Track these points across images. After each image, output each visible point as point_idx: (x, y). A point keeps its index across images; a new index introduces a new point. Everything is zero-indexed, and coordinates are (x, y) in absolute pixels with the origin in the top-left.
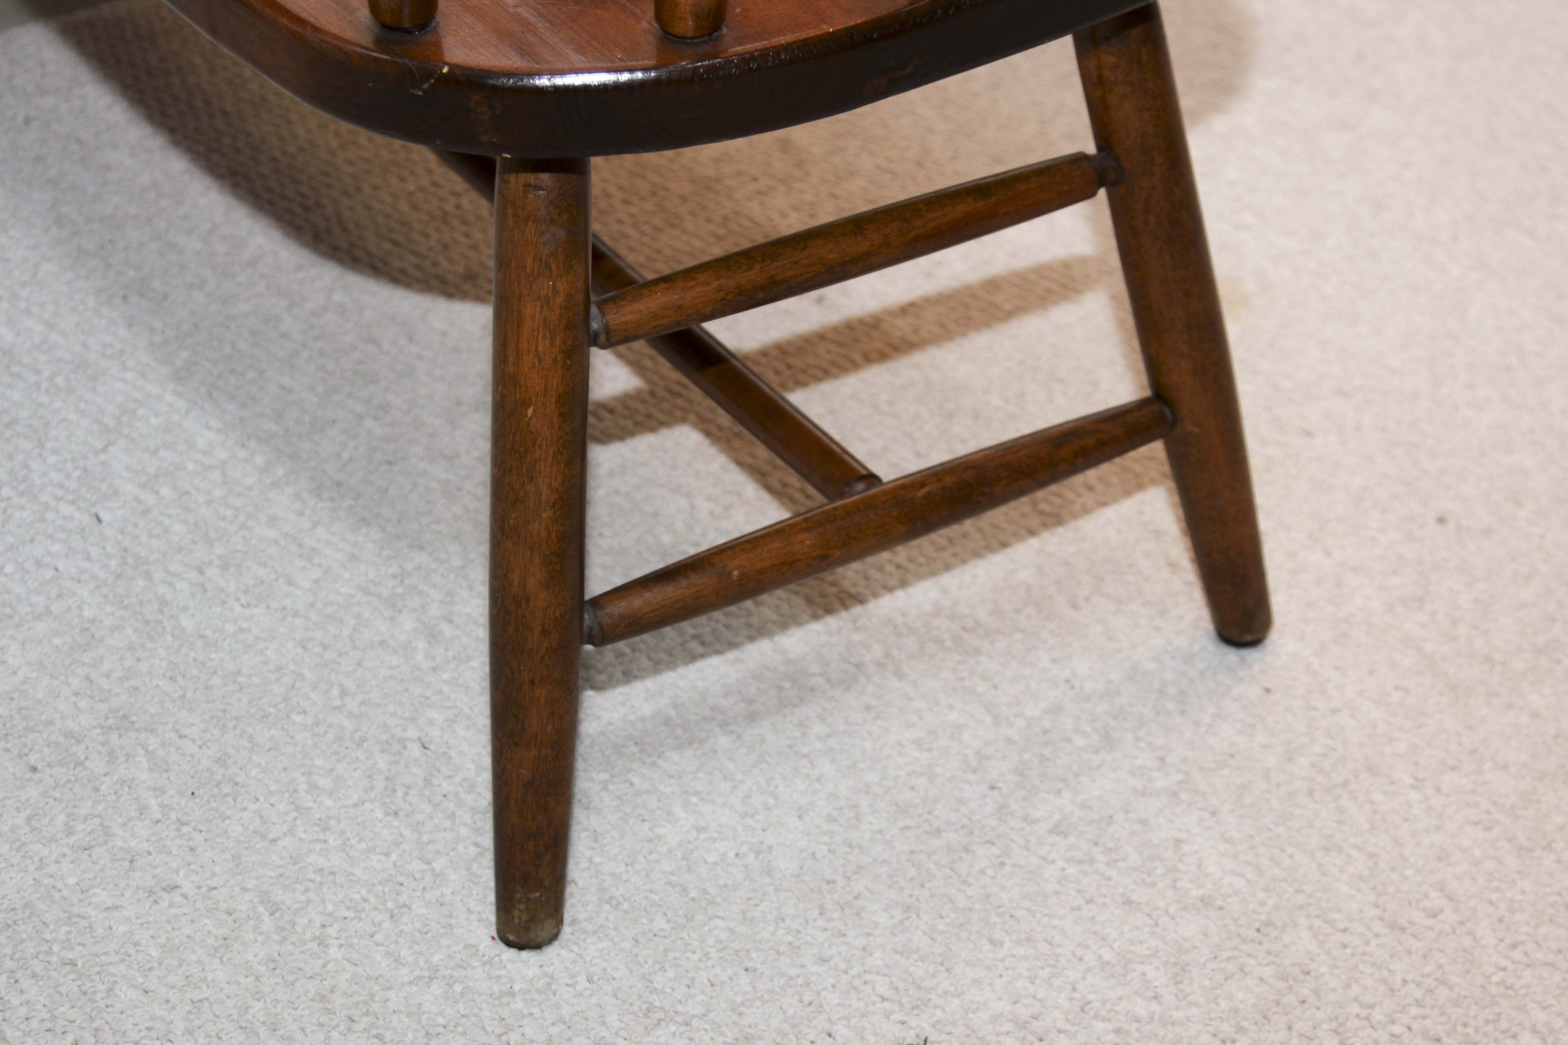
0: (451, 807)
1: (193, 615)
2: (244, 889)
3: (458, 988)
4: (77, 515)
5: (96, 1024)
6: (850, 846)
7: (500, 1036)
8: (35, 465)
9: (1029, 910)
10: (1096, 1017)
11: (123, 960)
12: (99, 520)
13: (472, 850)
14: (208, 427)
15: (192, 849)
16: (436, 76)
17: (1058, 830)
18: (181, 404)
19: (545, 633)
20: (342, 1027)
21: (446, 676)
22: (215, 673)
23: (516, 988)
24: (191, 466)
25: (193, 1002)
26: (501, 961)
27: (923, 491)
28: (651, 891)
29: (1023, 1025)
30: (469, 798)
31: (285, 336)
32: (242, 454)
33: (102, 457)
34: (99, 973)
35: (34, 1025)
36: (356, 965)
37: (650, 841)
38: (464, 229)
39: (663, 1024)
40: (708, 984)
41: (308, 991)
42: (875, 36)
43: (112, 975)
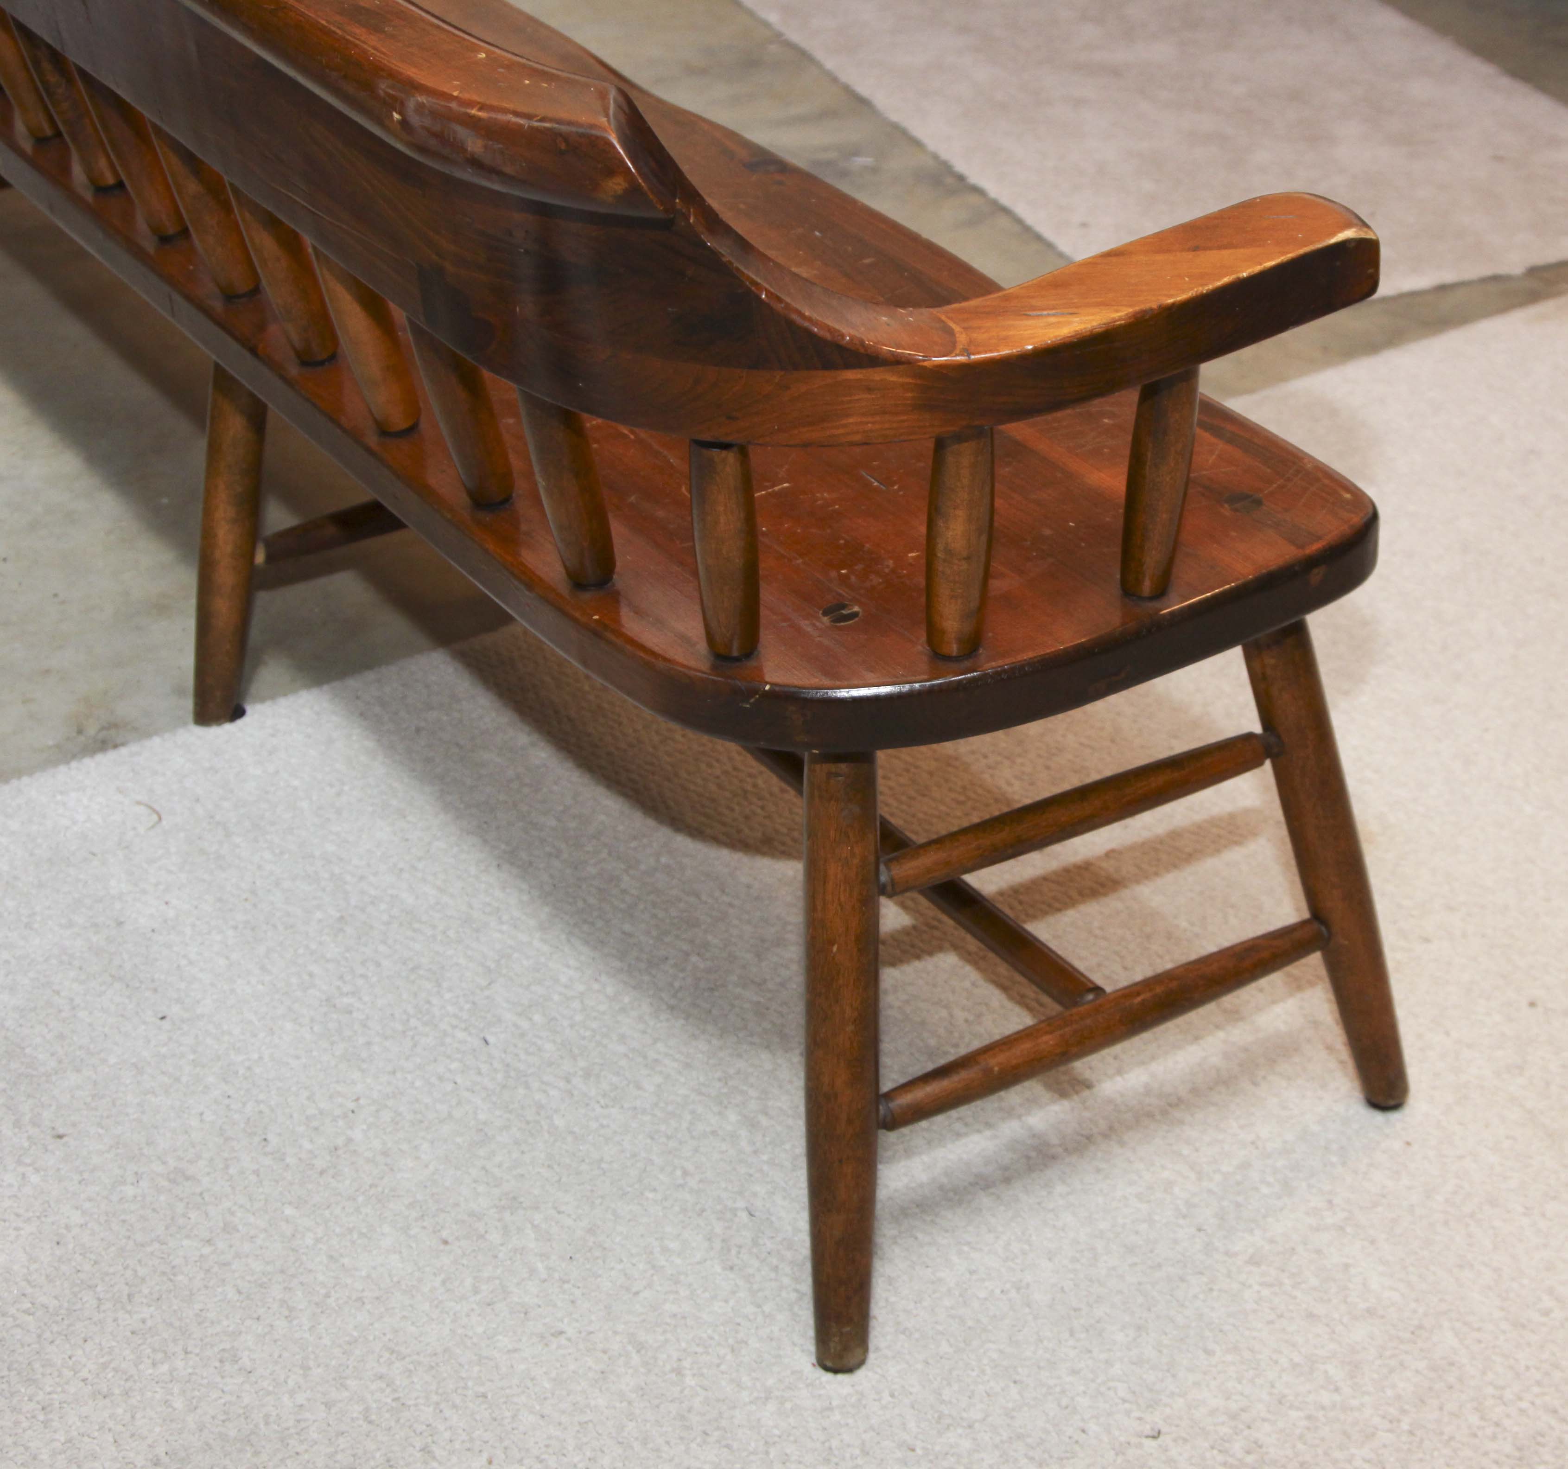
0: (775, 1261)
1: (563, 1116)
2: (615, 1333)
3: (788, 1405)
4: (469, 1039)
5: (506, 1443)
6: (1091, 1280)
7: (823, 1443)
8: (435, 1001)
9: (1234, 1326)
10: (1291, 1407)
11: (523, 1392)
12: (486, 1042)
13: (793, 1296)
14: (568, 966)
15: (573, 1302)
16: (760, 693)
17: (1254, 1261)
18: (545, 948)
19: (850, 1121)
20: (699, 1440)
21: (765, 1158)
22: (583, 1161)
23: (834, 1403)
24: (556, 997)
25: (580, 1423)
26: (821, 1383)
27: (1139, 999)
28: (936, 1323)
29: (1234, 1417)
30: (789, 1255)
31: (624, 892)
32: (596, 986)
33: (487, 993)
34: (505, 1403)
35: (457, 1445)
36: (706, 1390)
37: (933, 1283)
38: (760, 803)
39: (952, 1428)
40: (985, 1394)
41: (670, 1412)
42: (1096, 650)
43: (516, 1404)
